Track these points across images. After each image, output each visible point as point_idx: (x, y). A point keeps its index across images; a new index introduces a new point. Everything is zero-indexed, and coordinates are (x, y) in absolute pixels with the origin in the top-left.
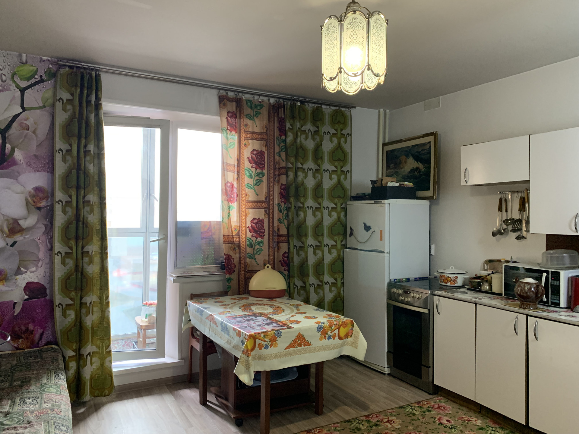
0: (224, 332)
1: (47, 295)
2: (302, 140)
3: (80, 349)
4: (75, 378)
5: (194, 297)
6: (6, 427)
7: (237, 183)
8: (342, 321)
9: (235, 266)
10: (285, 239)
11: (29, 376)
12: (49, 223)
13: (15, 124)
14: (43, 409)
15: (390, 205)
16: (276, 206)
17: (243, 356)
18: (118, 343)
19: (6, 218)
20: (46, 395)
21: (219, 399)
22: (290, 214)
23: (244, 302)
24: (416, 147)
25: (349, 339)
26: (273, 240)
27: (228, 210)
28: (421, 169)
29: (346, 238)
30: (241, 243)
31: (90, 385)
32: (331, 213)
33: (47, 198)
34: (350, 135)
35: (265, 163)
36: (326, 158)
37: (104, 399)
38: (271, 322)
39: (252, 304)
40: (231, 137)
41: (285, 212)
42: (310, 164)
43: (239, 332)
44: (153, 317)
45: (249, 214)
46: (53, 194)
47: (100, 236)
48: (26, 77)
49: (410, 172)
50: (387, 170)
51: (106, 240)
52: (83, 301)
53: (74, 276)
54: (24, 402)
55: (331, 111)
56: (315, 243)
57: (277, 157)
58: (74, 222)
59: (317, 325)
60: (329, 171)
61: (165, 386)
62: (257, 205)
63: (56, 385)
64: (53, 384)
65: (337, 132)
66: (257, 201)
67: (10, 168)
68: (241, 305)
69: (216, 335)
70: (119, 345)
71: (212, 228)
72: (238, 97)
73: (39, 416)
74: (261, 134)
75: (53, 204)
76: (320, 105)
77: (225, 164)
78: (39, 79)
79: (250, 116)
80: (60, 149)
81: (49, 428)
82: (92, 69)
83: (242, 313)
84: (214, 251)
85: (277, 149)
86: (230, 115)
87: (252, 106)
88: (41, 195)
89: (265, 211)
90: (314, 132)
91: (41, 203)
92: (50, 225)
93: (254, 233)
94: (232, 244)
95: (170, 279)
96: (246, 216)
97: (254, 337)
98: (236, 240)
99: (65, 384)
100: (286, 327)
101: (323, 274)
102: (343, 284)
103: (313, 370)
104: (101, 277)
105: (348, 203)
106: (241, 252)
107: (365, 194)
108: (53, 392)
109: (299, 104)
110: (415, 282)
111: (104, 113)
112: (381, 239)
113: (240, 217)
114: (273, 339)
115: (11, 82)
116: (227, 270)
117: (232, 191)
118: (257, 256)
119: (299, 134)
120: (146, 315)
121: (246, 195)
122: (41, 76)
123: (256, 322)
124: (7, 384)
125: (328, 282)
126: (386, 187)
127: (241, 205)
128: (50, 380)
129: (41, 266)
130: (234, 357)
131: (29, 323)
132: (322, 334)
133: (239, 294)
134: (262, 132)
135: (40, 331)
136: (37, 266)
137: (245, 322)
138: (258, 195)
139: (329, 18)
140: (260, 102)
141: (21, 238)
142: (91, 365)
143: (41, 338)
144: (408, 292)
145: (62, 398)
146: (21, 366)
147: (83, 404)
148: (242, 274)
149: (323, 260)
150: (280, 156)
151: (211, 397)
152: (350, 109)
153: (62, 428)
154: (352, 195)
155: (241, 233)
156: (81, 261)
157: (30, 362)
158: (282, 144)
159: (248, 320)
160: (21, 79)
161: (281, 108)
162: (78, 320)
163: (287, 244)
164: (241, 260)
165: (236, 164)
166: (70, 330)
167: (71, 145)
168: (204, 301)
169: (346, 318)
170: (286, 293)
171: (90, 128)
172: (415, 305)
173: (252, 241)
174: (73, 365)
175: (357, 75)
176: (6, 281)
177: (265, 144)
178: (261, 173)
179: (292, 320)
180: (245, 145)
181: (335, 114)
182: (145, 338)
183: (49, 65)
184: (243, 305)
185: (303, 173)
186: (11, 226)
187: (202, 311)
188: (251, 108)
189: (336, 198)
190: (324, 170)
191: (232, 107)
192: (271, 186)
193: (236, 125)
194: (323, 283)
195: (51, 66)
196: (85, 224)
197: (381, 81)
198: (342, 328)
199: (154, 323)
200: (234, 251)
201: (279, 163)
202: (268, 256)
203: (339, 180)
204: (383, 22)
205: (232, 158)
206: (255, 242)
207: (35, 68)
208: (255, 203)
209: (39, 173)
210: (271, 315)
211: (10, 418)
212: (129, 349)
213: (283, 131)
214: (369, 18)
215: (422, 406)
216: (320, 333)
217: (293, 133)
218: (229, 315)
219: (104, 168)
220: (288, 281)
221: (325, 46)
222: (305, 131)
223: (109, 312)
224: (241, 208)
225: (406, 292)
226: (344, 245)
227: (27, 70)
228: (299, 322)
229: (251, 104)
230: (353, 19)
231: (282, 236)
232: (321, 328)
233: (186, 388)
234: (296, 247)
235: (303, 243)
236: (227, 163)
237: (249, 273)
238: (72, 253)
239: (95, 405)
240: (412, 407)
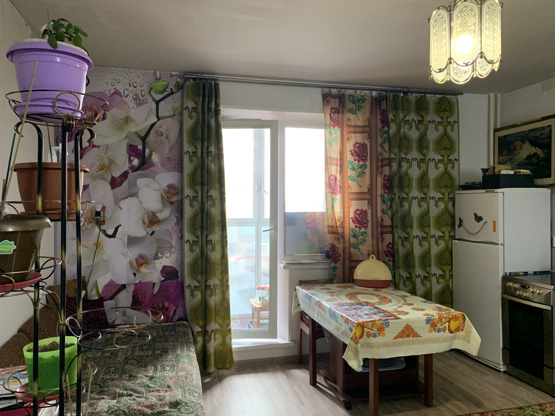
0: (332, 318)
1: (178, 278)
2: (406, 130)
3: (205, 326)
4: (202, 351)
5: (303, 283)
6: (151, 389)
7: (340, 176)
8: (452, 314)
9: (340, 256)
10: (389, 229)
11: (166, 346)
12: (179, 216)
13: (152, 132)
14: (179, 376)
15: (503, 194)
16: (379, 197)
17: (352, 342)
18: (235, 322)
19: (146, 211)
20: (180, 364)
21: (328, 381)
22: (394, 205)
23: (349, 290)
24: (534, 131)
25: (461, 333)
26: (377, 230)
27: (332, 202)
28: (539, 154)
29: (455, 230)
30: (345, 234)
31: (214, 359)
32: (438, 204)
33: (177, 193)
34: (457, 122)
35: (367, 155)
36: (431, 147)
37: (225, 372)
38: (378, 312)
39: (357, 293)
40: (334, 132)
41: (389, 203)
42: (415, 154)
43: (347, 319)
44: (266, 300)
45: (352, 205)
46: (182, 191)
47: (221, 227)
48: (160, 90)
49: (526, 159)
50: (499, 157)
51: (226, 230)
52: (208, 283)
53: (200, 262)
54: (164, 369)
55: (435, 100)
56: (421, 234)
57: (379, 149)
58: (200, 214)
59: (426, 317)
60: (435, 160)
61: (278, 365)
62: (360, 196)
63: (188, 356)
64: (186, 355)
65: (443, 120)
66: (360, 192)
67: (149, 169)
68: (347, 293)
69: (325, 321)
70: (236, 323)
71: (317, 219)
72: (341, 93)
73: (176, 382)
74: (363, 127)
75: (182, 199)
76: (424, 94)
77: (328, 157)
78: (170, 92)
79: (352, 110)
80: (187, 152)
81: (184, 393)
82: (211, 79)
83: (349, 301)
84: (319, 241)
85: (380, 141)
86: (333, 111)
87: (355, 100)
88: (173, 191)
89: (368, 202)
90: (419, 121)
91: (173, 198)
92: (180, 217)
93: (357, 224)
94: (336, 234)
95: (280, 266)
96: (349, 207)
97: (362, 326)
98: (340, 230)
99: (194, 356)
100: (393, 318)
101: (430, 265)
102: (451, 276)
103: (421, 361)
104: (222, 262)
105: (457, 192)
106: (345, 242)
107: (475, 183)
108: (186, 362)
109: (402, 95)
110: (535, 276)
111: (222, 118)
112: (494, 230)
113: (344, 208)
114: (381, 329)
115: (148, 96)
116: (332, 259)
117: (335, 184)
118: (360, 247)
119: (402, 124)
120: (260, 298)
121: (349, 187)
122: (171, 89)
123: (363, 311)
124: (151, 352)
125: (435, 274)
126: (499, 175)
127: (345, 197)
128: (183, 352)
129: (174, 253)
130: (342, 343)
131: (165, 301)
132: (431, 326)
133: (344, 282)
134: (365, 124)
135: (174, 308)
136: (170, 252)
137: (352, 310)
138: (361, 187)
139: (437, 9)
140: (362, 96)
141: (158, 228)
142: (215, 340)
143: (174, 315)
144: (527, 287)
145: (193, 368)
146: (160, 338)
147: (209, 374)
148: (346, 263)
149: (430, 251)
150: (382, 147)
151: (320, 379)
152: (457, 96)
153: (195, 394)
154: (461, 184)
155: (345, 223)
156: (206, 248)
157: (167, 335)
158: (385, 136)
159: (355, 309)
160: (156, 93)
161: (384, 100)
162: (204, 300)
163: (391, 235)
164: (345, 250)
165: (339, 158)
166: (198, 309)
167: (196, 148)
168: (312, 287)
169: (457, 312)
170: (392, 284)
171: (211, 132)
172: (535, 301)
173: (356, 231)
174: (200, 339)
175: (468, 64)
176: (147, 265)
177: (368, 136)
178: (363, 165)
179: (400, 311)
180: (348, 139)
181: (440, 102)
182: (259, 318)
183: (177, 79)
184: (349, 294)
185: (407, 163)
186: (150, 218)
187: (311, 297)
188: (354, 102)
189: (442, 188)
190: (430, 159)
191: (335, 103)
192: (374, 178)
193: (339, 120)
194: (431, 274)
195: (179, 80)
196: (209, 216)
197: (495, 67)
198: (452, 322)
199: (266, 306)
200: (339, 241)
201: (381, 154)
202: (372, 246)
203: (446, 169)
204: (497, 6)
205: (335, 152)
206: (359, 232)
207: (167, 83)
208: (357, 194)
209: (171, 172)
210: (377, 305)
211: (154, 382)
212: (244, 328)
213: (385, 122)
214: (481, 4)
215: (545, 409)
216: (429, 325)
217: (396, 124)
218: (336, 303)
219: (223, 166)
220: (393, 272)
221: (433, 38)
222: (409, 121)
223: (229, 294)
224: (345, 200)
225: (524, 287)
226: (452, 236)
227: (160, 85)
228: (407, 313)
229: (353, 99)
230: (464, 7)
231: (387, 227)
232: (430, 321)
233: (296, 368)
234: (401, 238)
235: (408, 234)
236: (330, 157)
237: (353, 263)
238: (198, 242)
239: (218, 376)
240: (532, 408)
